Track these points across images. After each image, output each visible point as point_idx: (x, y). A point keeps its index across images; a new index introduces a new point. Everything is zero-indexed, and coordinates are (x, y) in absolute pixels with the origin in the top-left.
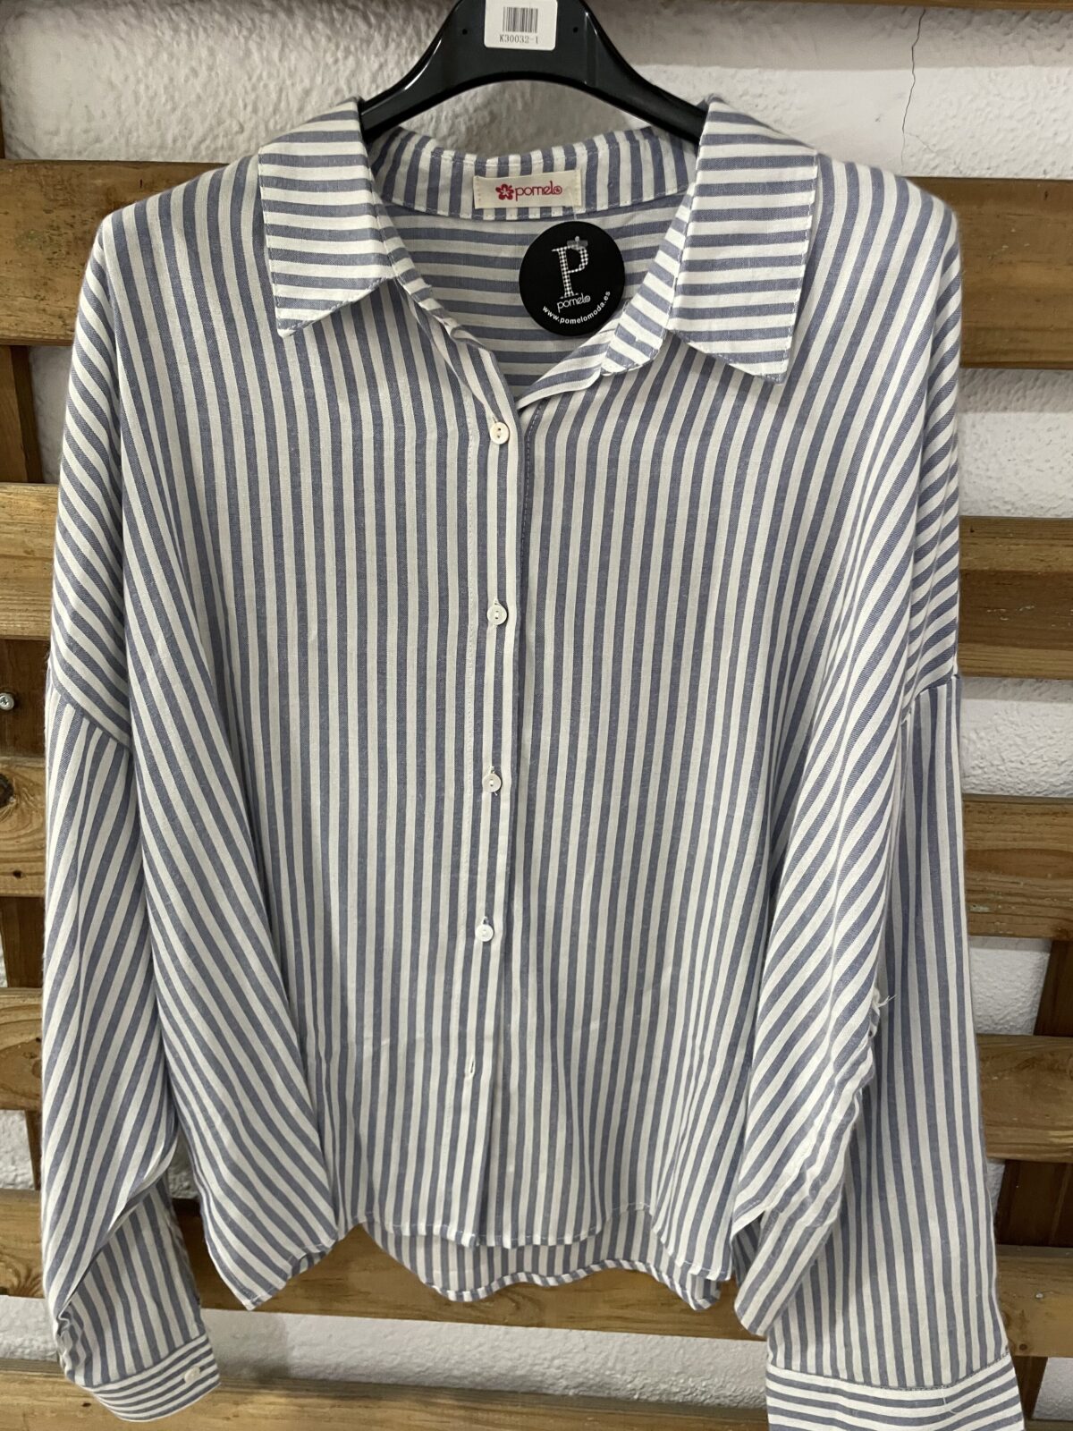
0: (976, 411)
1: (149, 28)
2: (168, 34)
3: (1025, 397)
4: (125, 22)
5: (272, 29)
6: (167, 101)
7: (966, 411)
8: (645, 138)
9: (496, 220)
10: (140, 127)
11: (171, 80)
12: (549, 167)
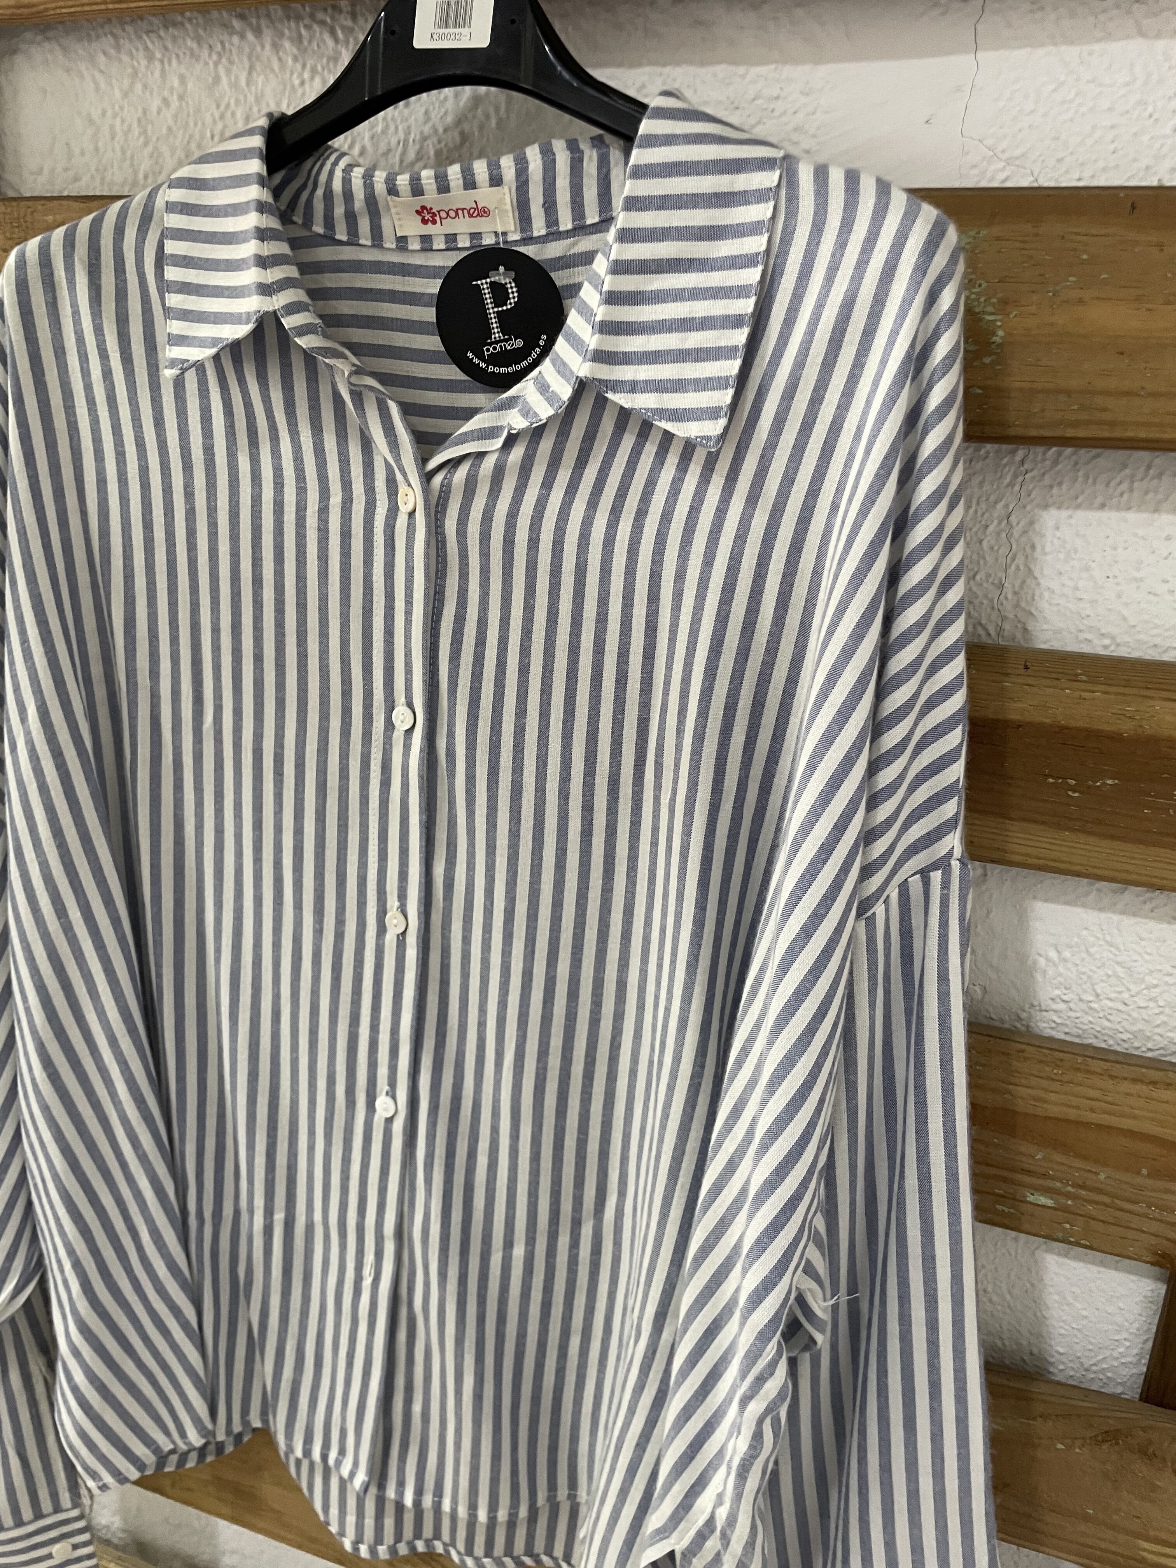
0: (1059, 508)
1: (125, 58)
2: (144, 63)
3: (1131, 490)
4: (105, 53)
5: (240, 49)
6: (140, 134)
7: (1046, 507)
8: (594, 146)
9: (423, 250)
10: (115, 164)
11: (145, 112)
12: (470, 184)
